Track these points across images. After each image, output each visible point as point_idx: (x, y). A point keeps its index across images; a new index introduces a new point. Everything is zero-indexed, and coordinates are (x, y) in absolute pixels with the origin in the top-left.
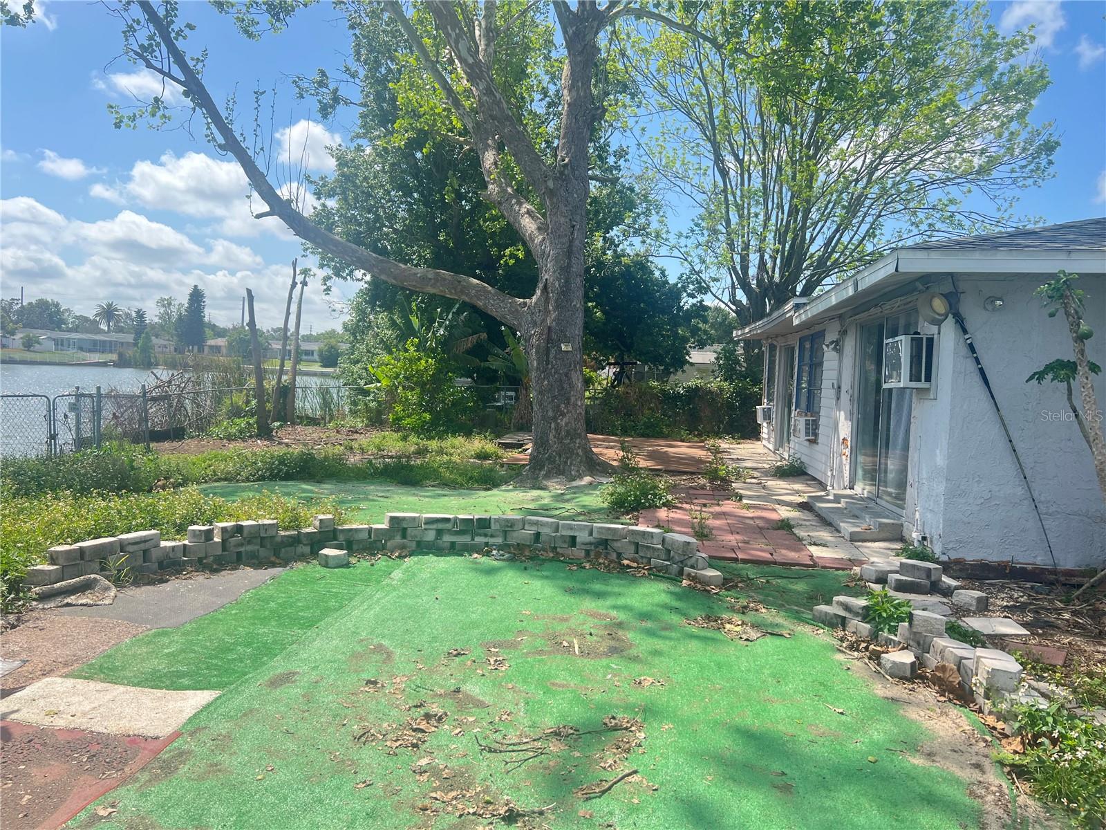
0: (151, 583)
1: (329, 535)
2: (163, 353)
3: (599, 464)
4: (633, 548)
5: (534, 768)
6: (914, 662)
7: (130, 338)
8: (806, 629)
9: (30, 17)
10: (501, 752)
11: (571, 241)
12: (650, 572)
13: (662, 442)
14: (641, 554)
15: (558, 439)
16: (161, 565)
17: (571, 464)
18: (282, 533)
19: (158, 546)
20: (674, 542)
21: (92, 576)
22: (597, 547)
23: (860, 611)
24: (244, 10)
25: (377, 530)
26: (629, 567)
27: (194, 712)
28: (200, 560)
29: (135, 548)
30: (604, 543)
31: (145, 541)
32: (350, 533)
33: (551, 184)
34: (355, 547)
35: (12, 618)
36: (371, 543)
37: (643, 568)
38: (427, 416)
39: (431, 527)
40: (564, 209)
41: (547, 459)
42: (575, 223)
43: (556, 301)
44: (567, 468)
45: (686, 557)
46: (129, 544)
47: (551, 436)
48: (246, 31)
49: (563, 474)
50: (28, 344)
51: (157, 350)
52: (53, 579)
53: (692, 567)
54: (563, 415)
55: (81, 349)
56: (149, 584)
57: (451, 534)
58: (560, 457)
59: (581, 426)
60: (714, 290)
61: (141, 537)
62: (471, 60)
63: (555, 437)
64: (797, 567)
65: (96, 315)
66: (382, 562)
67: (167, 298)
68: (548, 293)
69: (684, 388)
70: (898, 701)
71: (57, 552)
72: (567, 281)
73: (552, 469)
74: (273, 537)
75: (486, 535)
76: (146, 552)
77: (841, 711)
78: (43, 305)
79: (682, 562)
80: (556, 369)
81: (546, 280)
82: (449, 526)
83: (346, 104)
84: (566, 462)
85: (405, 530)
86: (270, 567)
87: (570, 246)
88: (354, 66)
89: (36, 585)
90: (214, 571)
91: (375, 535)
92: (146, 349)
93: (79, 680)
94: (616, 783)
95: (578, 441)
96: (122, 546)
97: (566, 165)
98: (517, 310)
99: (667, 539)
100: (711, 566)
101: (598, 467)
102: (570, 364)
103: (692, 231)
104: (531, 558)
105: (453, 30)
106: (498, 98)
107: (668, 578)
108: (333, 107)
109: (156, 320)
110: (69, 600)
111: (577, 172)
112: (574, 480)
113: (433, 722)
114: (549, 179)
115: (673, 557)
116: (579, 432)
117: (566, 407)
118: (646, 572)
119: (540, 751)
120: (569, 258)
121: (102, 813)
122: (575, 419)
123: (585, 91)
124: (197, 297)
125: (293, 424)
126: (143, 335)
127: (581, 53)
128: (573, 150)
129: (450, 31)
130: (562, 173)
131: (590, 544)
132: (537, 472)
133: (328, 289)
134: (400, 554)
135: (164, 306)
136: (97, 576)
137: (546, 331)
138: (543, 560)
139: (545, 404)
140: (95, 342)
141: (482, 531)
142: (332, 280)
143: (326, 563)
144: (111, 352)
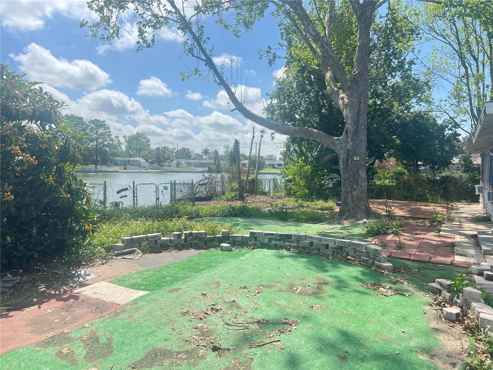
0: (156, 253)
1: (226, 238)
2: (225, 167)
3: (372, 213)
4: (353, 251)
5: (240, 333)
6: (459, 313)
7: (213, 161)
8: (421, 294)
9: (153, 44)
10: (232, 326)
11: (359, 109)
12: (359, 262)
13: (423, 204)
14: (357, 254)
15: (352, 201)
16: (161, 246)
17: (358, 213)
18: (208, 236)
19: (160, 239)
20: (370, 249)
21: (135, 249)
22: (338, 250)
23: (447, 287)
24: (235, 26)
25: (245, 237)
26: (350, 259)
27: (136, 298)
28: (176, 245)
29: (152, 239)
30: (341, 248)
31: (156, 237)
32: (234, 238)
33: (349, 84)
34: (236, 244)
35: (104, 261)
36: (242, 242)
37: (356, 261)
38: (307, 191)
39: (266, 237)
40: (356, 95)
41: (347, 210)
42: (361, 101)
43: (352, 137)
44: (356, 215)
45: (376, 256)
46: (150, 238)
47: (349, 200)
48: (236, 35)
49: (354, 218)
50: (178, 165)
51: (223, 165)
52: (121, 249)
53: (378, 261)
54: (355, 190)
55: (196, 166)
56: (155, 253)
57: (275, 241)
58: (353, 210)
59: (365, 195)
60: (462, 127)
61: (154, 236)
62: (314, 34)
63: (351, 200)
64: (441, 265)
65: (202, 153)
66: (245, 250)
67: (227, 145)
68: (348, 134)
69: (440, 176)
70: (438, 330)
71: (124, 239)
72: (357, 127)
73: (349, 215)
74: (204, 238)
75: (289, 242)
76: (156, 241)
77: (403, 331)
78: (184, 150)
79: (374, 258)
80: (351, 169)
81: (347, 128)
82: (274, 237)
83: (280, 58)
84: (356, 212)
85: (256, 237)
86: (202, 249)
87: (359, 111)
88: (282, 42)
89: (117, 250)
90: (180, 250)
91: (244, 239)
92: (218, 166)
93: (110, 283)
94: (267, 344)
95: (362, 202)
96: (147, 238)
97: (356, 75)
98: (334, 142)
99: (368, 248)
100: (389, 261)
101: (372, 215)
102: (359, 166)
103: (449, 97)
104: (307, 253)
105: (306, 22)
106: (326, 48)
107: (366, 266)
108: (274, 61)
109: (223, 154)
110: (125, 257)
111: (362, 77)
112: (358, 220)
113: (214, 311)
114: (348, 82)
115: (370, 256)
116: (363, 198)
117: (357, 186)
118: (357, 262)
119: (246, 327)
120: (358, 117)
121: (86, 326)
122: (361, 192)
123: (367, 39)
124: (237, 143)
125: (256, 194)
126: (217, 160)
127: (364, 22)
128: (360, 67)
129: (305, 22)
130: (354, 79)
131: (335, 248)
132: (342, 216)
133: (273, 138)
134: (253, 247)
135: (226, 148)
136: (136, 249)
137: (347, 150)
138: (313, 254)
139: (346, 185)
140: (201, 164)
141: (288, 240)
142: (275, 134)
143: (222, 249)
144: (206, 167)
